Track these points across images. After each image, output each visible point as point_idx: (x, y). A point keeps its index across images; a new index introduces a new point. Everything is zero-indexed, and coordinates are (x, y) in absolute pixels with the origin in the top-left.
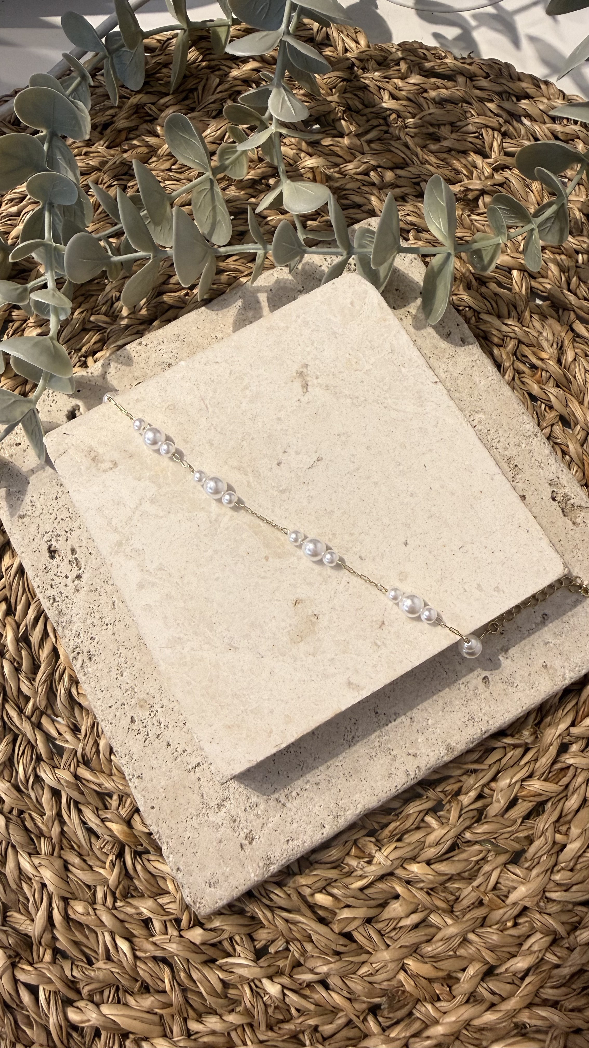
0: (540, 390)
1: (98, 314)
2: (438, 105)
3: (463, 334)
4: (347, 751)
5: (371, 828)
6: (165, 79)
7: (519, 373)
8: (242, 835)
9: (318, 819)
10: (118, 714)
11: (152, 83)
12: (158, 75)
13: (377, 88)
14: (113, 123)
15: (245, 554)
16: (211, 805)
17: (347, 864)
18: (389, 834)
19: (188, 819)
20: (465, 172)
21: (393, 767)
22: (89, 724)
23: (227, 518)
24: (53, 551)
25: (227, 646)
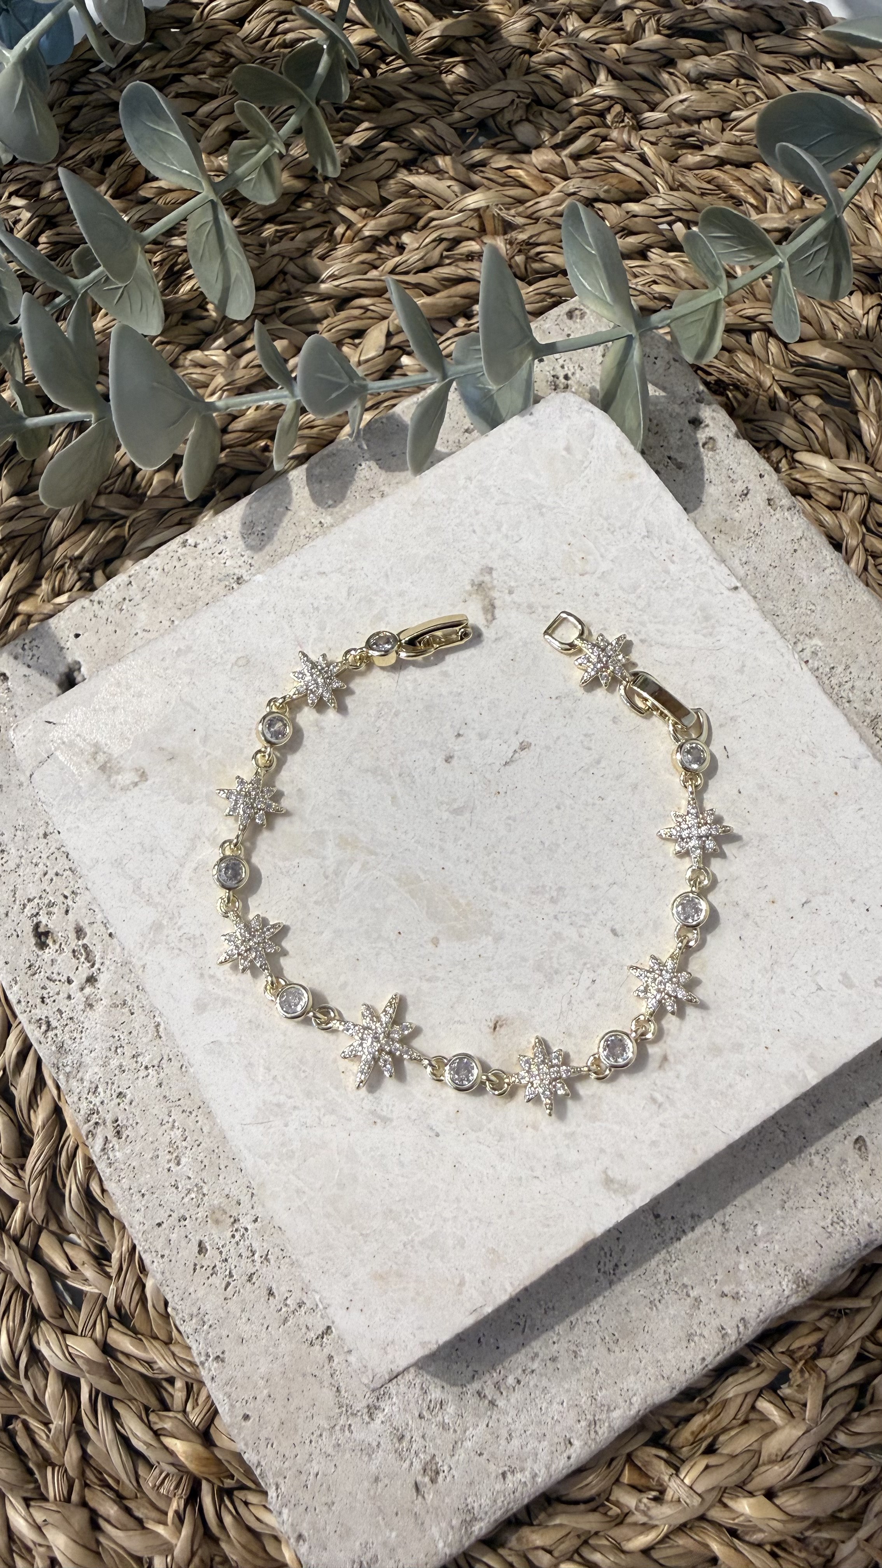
2: (695, 86)
3: (772, 493)
4: (607, 1294)
5: (657, 1428)
7: (874, 557)
8: (417, 1466)
9: (558, 1428)
10: (174, 1237)
13: (585, 63)
15: (393, 936)
16: (356, 1408)
17: (617, 1504)
18: (691, 1439)
19: (314, 1438)
20: (752, 201)
21: (695, 1321)
22: (124, 1248)
23: (355, 869)
24: (42, 933)
25: (370, 1116)
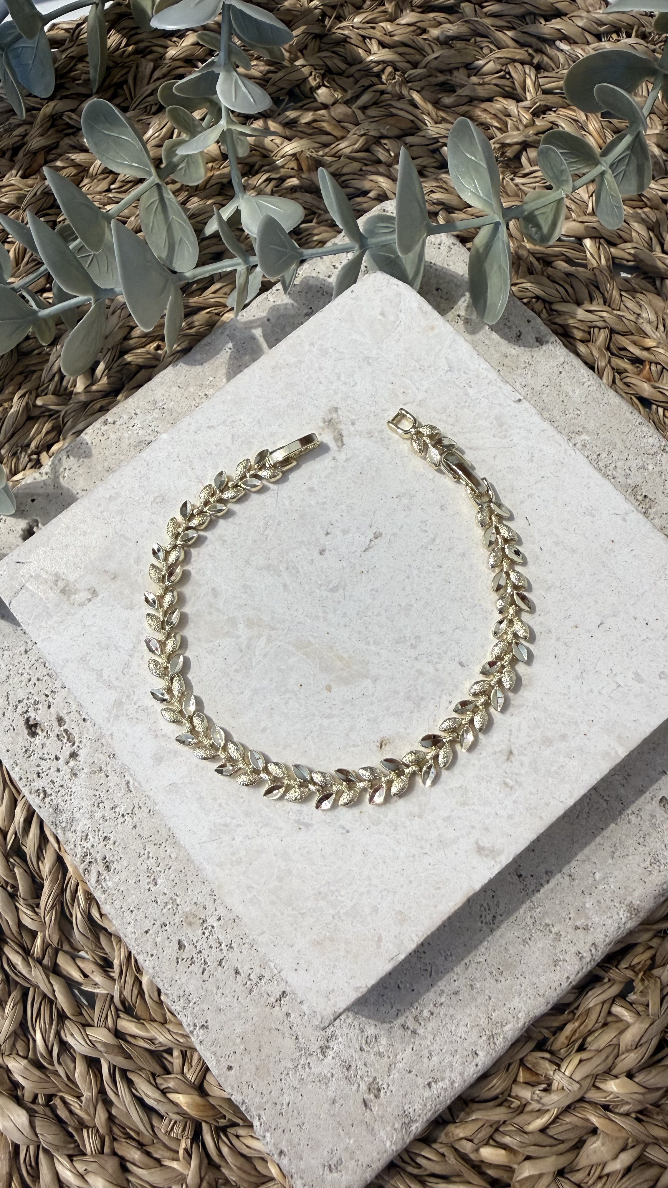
0: (652, 390)
1: (46, 394)
2: (444, 46)
3: (539, 333)
4: (490, 939)
5: (540, 1037)
6: (84, 77)
7: (619, 373)
8: (364, 1087)
9: (466, 1044)
10: (159, 940)
11: (67, 85)
12: (73, 74)
13: (360, 38)
14: (24, 144)
15: (297, 688)
16: (312, 1050)
17: (517, 1097)
18: (566, 1042)
19: (283, 1077)
20: (496, 124)
21: (558, 950)
22: (122, 956)
23: (263, 641)
24: (32, 726)
25: (295, 824)
